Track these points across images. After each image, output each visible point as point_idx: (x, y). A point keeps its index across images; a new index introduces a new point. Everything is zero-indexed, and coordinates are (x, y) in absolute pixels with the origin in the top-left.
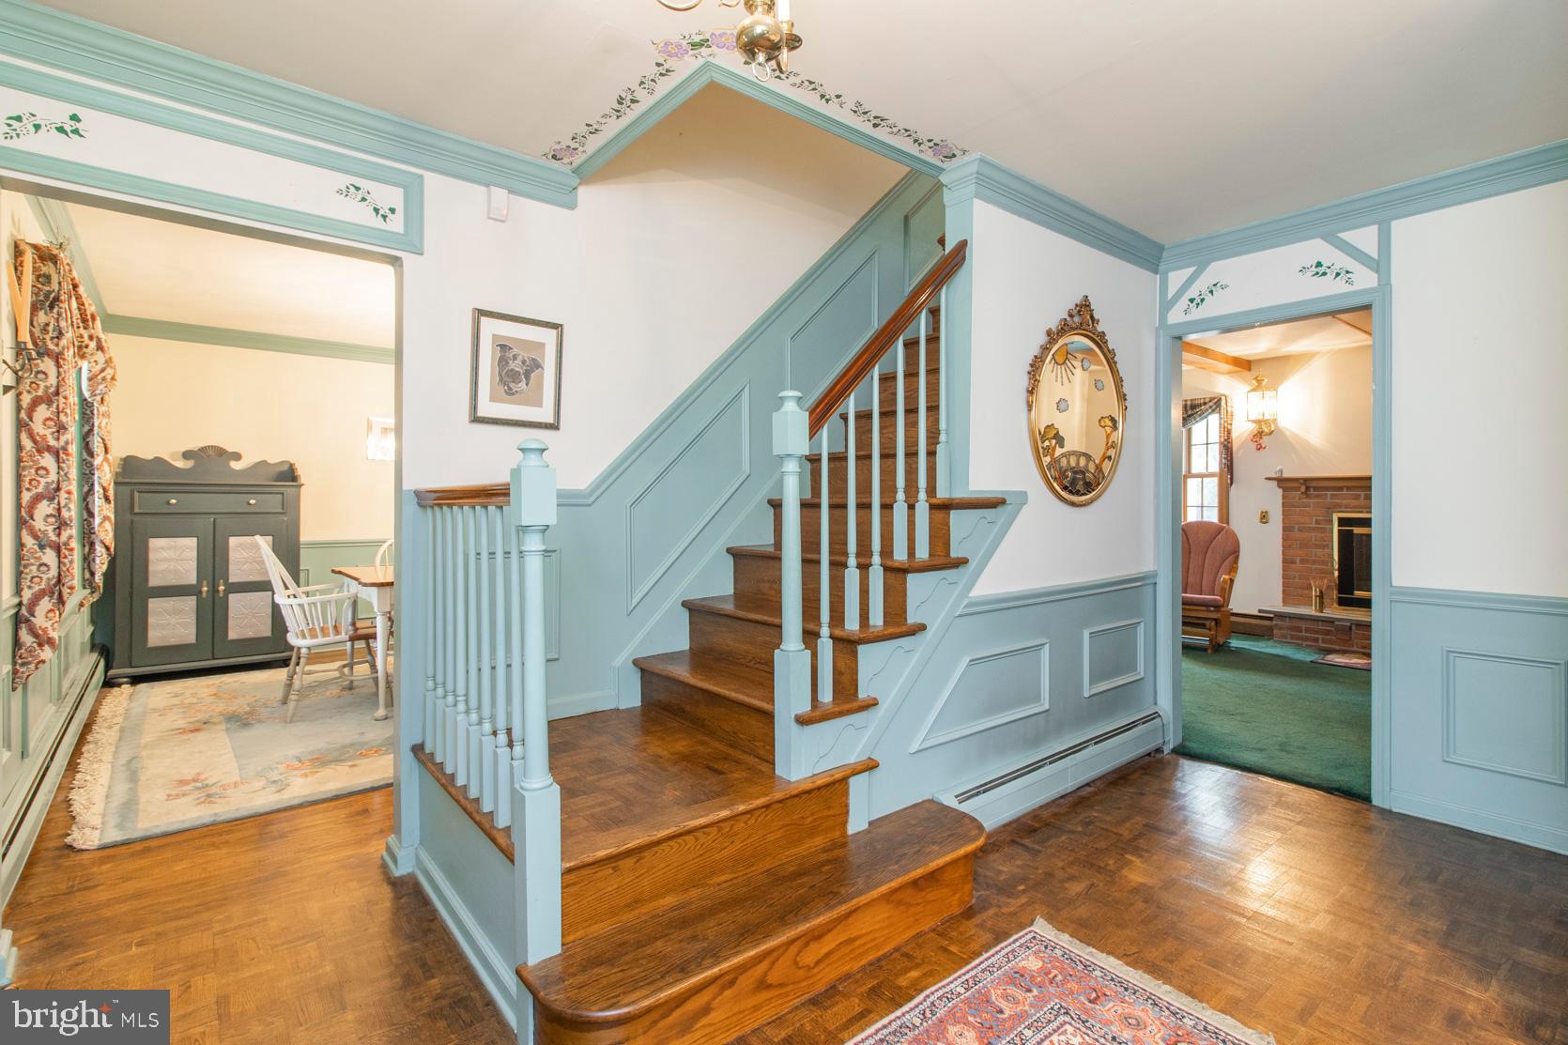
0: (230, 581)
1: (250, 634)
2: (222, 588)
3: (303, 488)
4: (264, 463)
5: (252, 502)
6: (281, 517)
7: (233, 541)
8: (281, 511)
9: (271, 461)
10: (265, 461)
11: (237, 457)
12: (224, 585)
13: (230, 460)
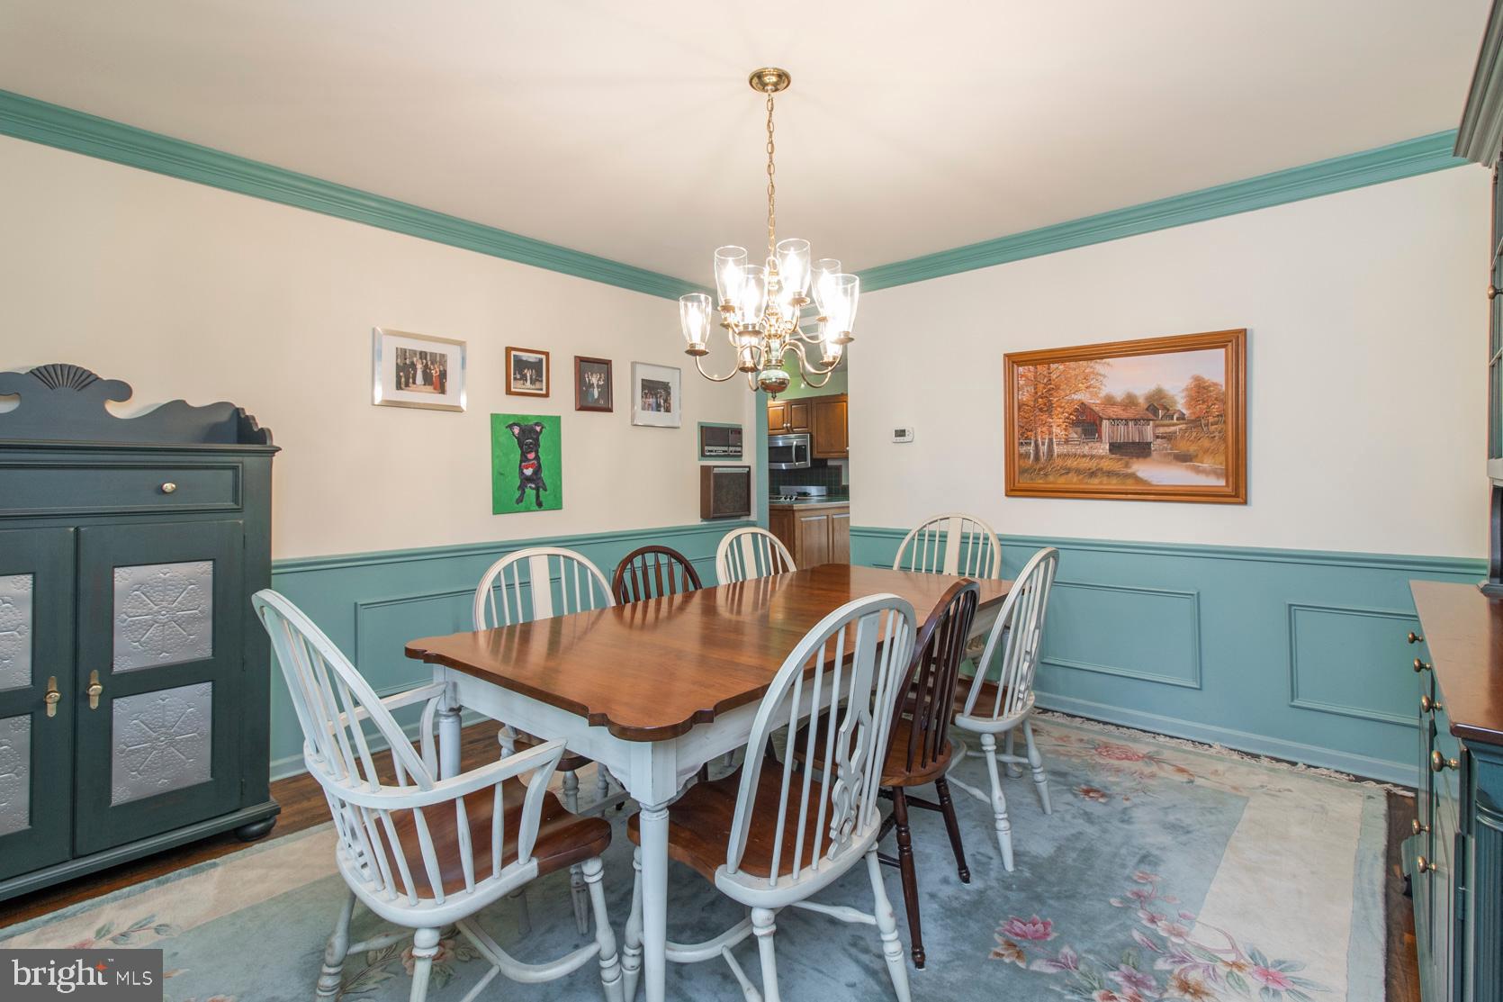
0: (117, 669)
1: (162, 783)
2: (96, 689)
3: (277, 458)
4: (180, 406)
5: (168, 487)
6: (231, 520)
7: (124, 577)
8: (230, 505)
9: (195, 402)
10: (184, 402)
11: (122, 391)
12: (101, 683)
13: (106, 399)
